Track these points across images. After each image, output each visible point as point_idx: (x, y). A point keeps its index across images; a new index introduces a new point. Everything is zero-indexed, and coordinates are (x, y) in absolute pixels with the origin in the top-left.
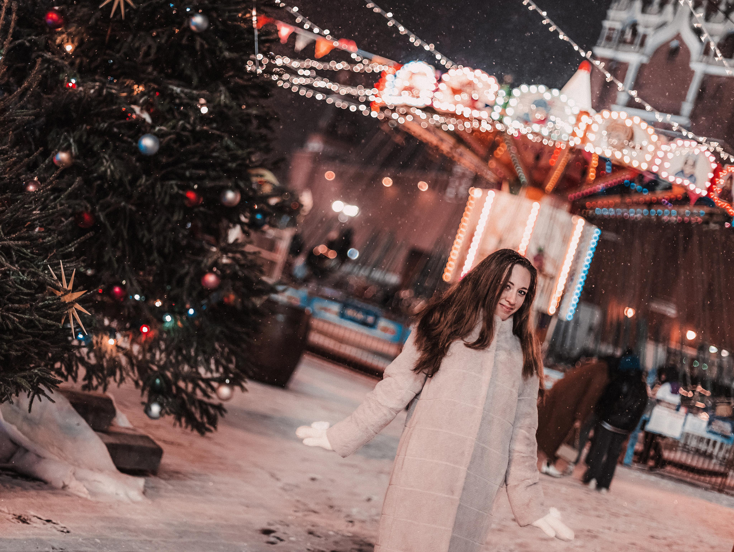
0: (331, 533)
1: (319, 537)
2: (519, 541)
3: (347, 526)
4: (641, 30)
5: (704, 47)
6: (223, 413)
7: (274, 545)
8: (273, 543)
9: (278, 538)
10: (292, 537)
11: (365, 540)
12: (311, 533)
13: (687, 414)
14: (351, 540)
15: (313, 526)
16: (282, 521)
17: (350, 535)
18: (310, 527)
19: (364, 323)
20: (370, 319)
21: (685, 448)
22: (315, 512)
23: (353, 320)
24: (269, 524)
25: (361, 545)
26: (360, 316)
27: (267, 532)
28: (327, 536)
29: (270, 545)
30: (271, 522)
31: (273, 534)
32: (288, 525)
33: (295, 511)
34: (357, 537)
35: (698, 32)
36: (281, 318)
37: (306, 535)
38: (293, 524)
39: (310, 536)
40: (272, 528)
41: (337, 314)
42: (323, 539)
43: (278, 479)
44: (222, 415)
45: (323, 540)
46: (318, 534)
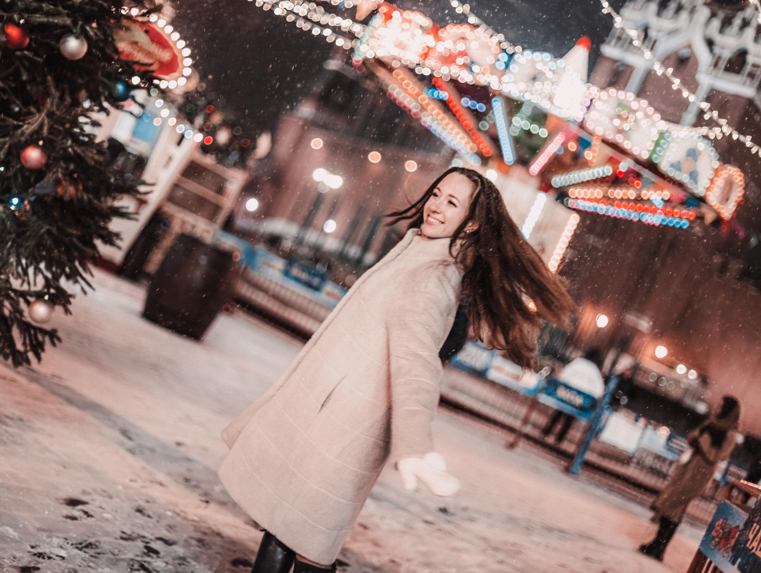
0: (169, 513)
1: (149, 516)
2: (423, 548)
3: (198, 507)
4: (653, 34)
5: (715, 60)
6: (56, 341)
7: (75, 522)
8: (74, 518)
9: (86, 513)
10: (108, 513)
11: (214, 528)
12: (139, 510)
13: (646, 426)
14: (194, 526)
15: (148, 502)
16: (104, 491)
17: (196, 519)
18: (142, 504)
19: (309, 285)
20: (316, 281)
21: (640, 464)
22: (161, 484)
23: (297, 280)
24: (84, 492)
25: (205, 534)
26: (304, 276)
27: (73, 502)
28: (160, 517)
29: (69, 521)
30: (89, 490)
31: (80, 507)
32: (111, 497)
33: (132, 481)
34: (204, 522)
35: (710, 43)
36: (203, 260)
37: (132, 511)
38: (118, 496)
39: (138, 514)
40: (84, 498)
41: (279, 270)
42: (154, 520)
43: (130, 439)
44: (54, 344)
45: (151, 523)
46: (150, 513)
